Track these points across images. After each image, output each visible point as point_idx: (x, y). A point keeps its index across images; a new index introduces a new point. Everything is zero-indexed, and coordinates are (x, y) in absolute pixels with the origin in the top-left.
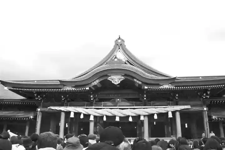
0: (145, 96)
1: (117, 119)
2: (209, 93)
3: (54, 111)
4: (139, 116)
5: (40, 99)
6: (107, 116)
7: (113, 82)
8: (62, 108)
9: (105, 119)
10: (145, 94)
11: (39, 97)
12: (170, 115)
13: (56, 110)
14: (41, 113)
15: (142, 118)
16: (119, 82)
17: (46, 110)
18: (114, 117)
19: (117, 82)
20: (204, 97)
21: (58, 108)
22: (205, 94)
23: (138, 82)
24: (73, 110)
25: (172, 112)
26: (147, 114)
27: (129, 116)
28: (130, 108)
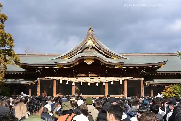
0: (106, 70)
1: (89, 84)
2: (145, 69)
3: (49, 79)
4: (102, 83)
5: (39, 72)
6: (83, 83)
7: (87, 63)
8: (55, 78)
9: (82, 84)
10: (106, 69)
11: (39, 70)
12: (121, 82)
13: (51, 79)
14: (40, 81)
15: (104, 84)
16: (91, 63)
17: (44, 79)
18: (87, 83)
19: (90, 63)
20: (142, 72)
21: (52, 78)
22: (142, 70)
23: (102, 63)
24: (61, 79)
25: (122, 80)
26: (107, 82)
27: (96, 83)
28: (97, 78)
